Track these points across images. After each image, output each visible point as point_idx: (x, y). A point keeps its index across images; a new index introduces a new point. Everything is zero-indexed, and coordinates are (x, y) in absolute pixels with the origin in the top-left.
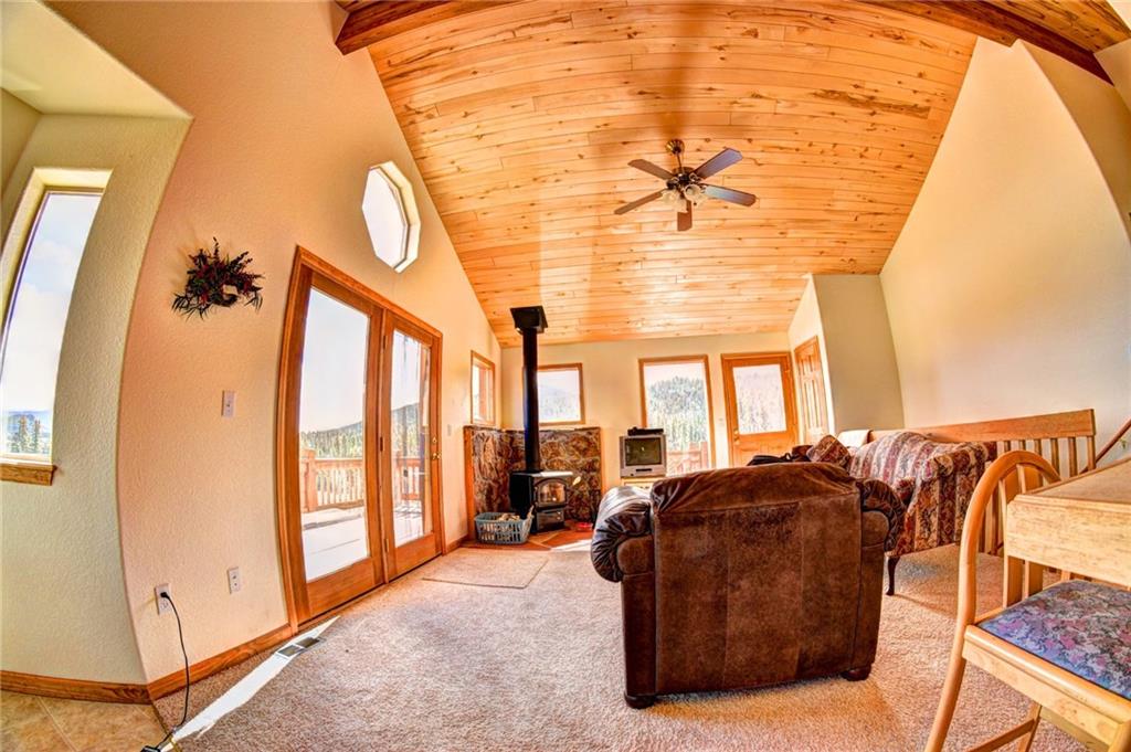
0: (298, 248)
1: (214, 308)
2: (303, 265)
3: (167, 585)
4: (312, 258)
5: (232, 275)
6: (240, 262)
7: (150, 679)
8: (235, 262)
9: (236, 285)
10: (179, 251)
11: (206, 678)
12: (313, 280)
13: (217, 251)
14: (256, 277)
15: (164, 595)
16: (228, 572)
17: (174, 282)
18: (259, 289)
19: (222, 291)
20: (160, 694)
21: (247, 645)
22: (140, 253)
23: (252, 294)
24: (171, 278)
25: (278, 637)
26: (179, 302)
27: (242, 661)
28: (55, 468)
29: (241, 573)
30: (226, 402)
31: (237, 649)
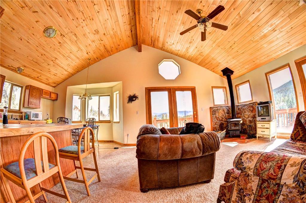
0: (145, 88)
2: (148, 90)
4: (149, 88)
5: (133, 97)
6: (135, 95)
9: (135, 98)
10: (126, 97)
13: (130, 95)
15: (128, 135)
18: (138, 97)
24: (126, 100)
26: (128, 103)
28: (119, 122)
30: (137, 112)
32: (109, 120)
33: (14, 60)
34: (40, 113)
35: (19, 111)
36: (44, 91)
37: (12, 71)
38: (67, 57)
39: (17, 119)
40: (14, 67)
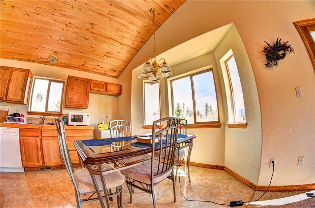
0: (294, 23)
1: (279, 61)
2: (301, 27)
3: (275, 159)
4: (301, 22)
5: (279, 48)
6: (278, 42)
7: (259, 185)
8: (277, 43)
9: (282, 50)
10: (258, 52)
11: (276, 191)
12: (309, 29)
13: (268, 44)
14: (287, 43)
15: (273, 162)
16: (299, 158)
17: (263, 61)
18: (290, 46)
19: (278, 54)
20: (259, 190)
21: (296, 186)
22: (249, 60)
23: (289, 49)
24: (261, 60)
25: (310, 187)
26: (267, 66)
27: (292, 191)
28: (246, 124)
29: (304, 159)
30: (297, 92)
31: (292, 186)
32: (217, 120)
33: (38, 48)
34: (85, 114)
35: (60, 114)
36: (94, 81)
37: (45, 64)
38: (109, 16)
39: (52, 124)
40: (45, 59)
